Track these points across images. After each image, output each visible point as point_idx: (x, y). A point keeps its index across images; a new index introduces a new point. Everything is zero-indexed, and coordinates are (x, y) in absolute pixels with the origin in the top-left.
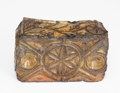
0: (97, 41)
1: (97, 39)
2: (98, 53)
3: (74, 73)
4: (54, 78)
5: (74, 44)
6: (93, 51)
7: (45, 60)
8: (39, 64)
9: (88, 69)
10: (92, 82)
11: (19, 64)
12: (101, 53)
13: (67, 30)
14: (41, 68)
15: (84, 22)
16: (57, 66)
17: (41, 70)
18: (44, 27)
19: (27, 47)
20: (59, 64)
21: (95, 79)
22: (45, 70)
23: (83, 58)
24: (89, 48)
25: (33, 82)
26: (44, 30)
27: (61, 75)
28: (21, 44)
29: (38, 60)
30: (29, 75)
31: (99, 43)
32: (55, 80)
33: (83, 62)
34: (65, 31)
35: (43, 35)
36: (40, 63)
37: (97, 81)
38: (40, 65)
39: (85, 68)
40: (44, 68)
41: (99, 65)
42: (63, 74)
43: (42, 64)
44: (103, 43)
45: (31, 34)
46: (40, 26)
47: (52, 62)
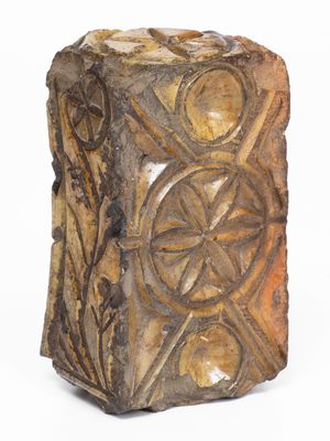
0: (133, 120)
1: (127, 122)
2: (178, 106)
3: (255, 176)
4: (273, 249)
5: (145, 204)
6: (170, 126)
7: (205, 301)
8: (221, 320)
9: (239, 128)
10: (289, 100)
11: (221, 391)
12: (179, 93)
13: (90, 218)
14: (236, 306)
15: (55, 131)
16: (227, 251)
17: (244, 307)
18: (79, 302)
19: (158, 378)
20: (220, 243)
21: (278, 93)
22: (243, 290)
23: (196, 158)
24: (160, 144)
25: (287, 322)
26: (92, 308)
27: (262, 227)
28: (148, 400)
29: (203, 324)
30: (261, 343)
31: (143, 107)
32: (280, 244)
33: (213, 154)
34: (93, 228)
35: (113, 324)
36: (215, 318)
37: (288, 79)
38: (224, 314)
39: (235, 141)
40: (236, 296)
41: (225, 86)
42: (260, 219)
43: (220, 306)
44: (141, 95)
45: (110, 367)
46: (74, 315)
47: (212, 273)
